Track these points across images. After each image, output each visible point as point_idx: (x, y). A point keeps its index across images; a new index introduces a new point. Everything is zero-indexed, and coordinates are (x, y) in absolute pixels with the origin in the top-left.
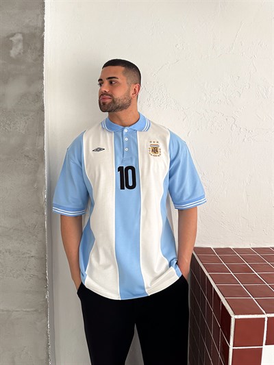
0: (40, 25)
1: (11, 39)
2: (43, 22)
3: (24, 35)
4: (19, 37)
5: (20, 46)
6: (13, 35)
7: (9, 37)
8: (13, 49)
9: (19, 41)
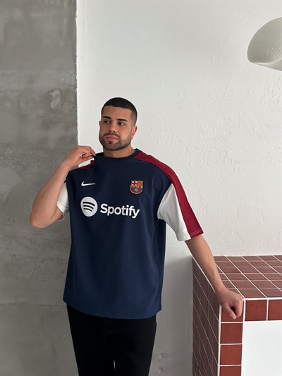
0: (73, 83)
1: (51, 94)
2: (76, 80)
3: (61, 91)
4: (57, 92)
5: (58, 100)
6: (52, 91)
7: (49, 92)
8: (53, 102)
9: (58, 95)
